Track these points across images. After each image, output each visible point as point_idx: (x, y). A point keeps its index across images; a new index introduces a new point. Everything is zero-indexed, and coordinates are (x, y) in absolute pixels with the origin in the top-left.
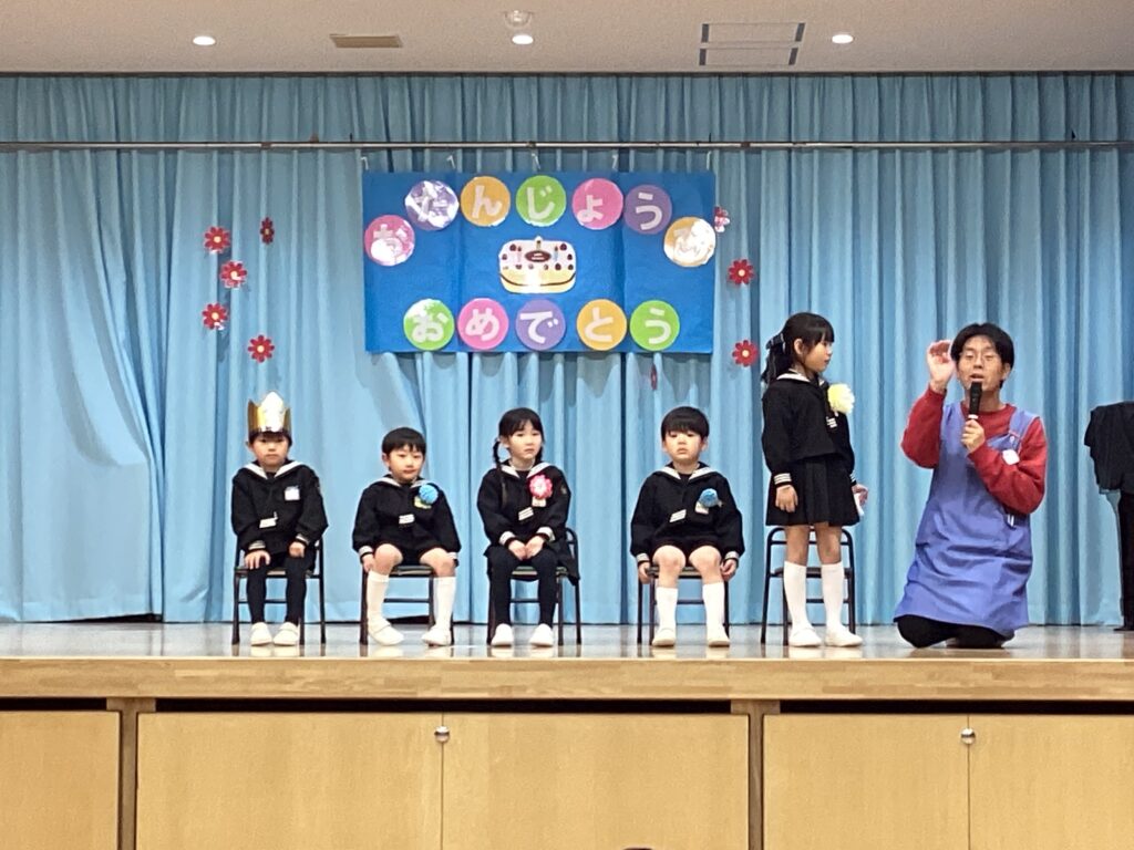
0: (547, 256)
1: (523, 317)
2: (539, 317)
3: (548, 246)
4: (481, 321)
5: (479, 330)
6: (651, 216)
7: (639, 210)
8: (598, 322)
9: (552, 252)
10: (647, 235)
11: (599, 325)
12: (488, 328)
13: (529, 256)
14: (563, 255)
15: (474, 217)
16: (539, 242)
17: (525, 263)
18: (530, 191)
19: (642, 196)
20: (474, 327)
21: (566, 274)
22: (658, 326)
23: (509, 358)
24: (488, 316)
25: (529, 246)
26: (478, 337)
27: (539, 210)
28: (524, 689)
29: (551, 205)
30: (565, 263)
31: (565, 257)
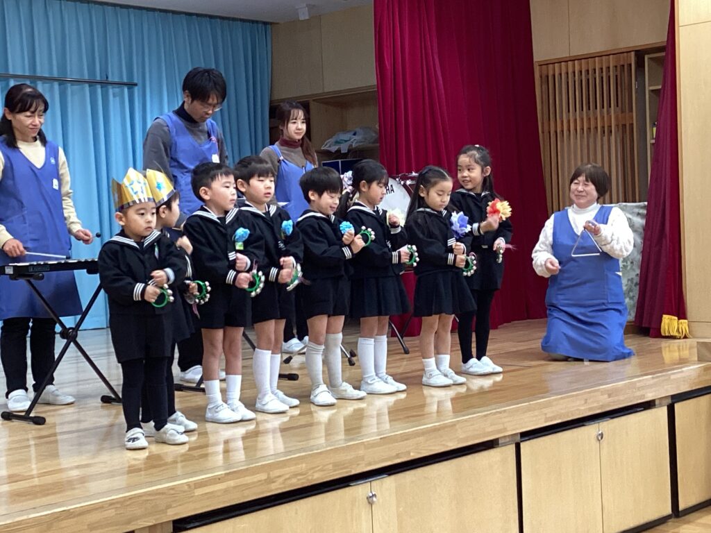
28: (410, 453)
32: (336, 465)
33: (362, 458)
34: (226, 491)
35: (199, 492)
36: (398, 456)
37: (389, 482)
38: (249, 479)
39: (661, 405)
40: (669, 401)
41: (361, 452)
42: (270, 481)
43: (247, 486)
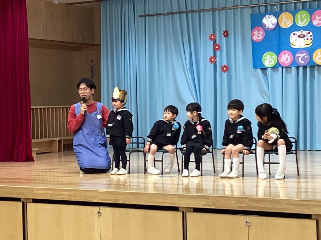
0: (304, 36)
1: (297, 55)
2: (302, 55)
3: (305, 33)
4: (285, 57)
5: (284, 60)
9: (305, 34)
13: (299, 36)
14: (309, 35)
15: (282, 25)
16: (302, 32)
17: (298, 38)
18: (299, 16)
20: (283, 60)
21: (310, 41)
23: (294, 68)
24: (287, 56)
25: (299, 33)
26: (284, 62)
27: (302, 21)
29: (306, 20)
30: (309, 38)
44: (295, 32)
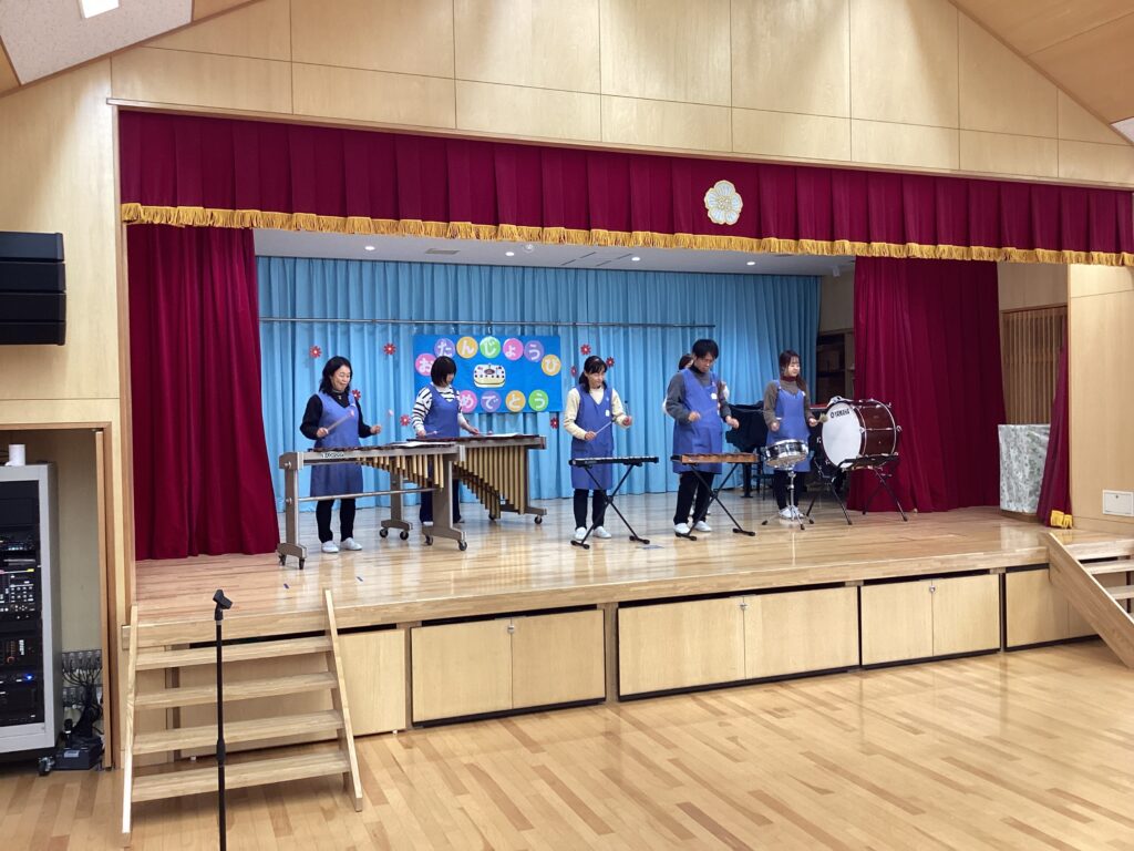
0: (493, 372)
1: (484, 398)
2: (490, 398)
3: (493, 367)
5: (465, 404)
6: (536, 354)
7: (531, 351)
8: (514, 400)
10: (533, 362)
11: (515, 401)
12: (470, 402)
13: (486, 371)
14: (499, 372)
15: (463, 354)
17: (484, 374)
19: (532, 346)
21: (501, 380)
22: (540, 400)
23: (476, 415)
24: (469, 398)
25: (486, 367)
27: (490, 351)
28: (771, 584)
29: (495, 350)
30: (501, 375)
31: (500, 372)
32: (720, 585)
33: (738, 582)
34: (648, 591)
35: (632, 589)
36: (763, 584)
37: (757, 599)
38: (662, 586)
39: (994, 573)
40: (1002, 572)
41: (737, 579)
42: (675, 588)
43: (663, 590)
44: (481, 366)
